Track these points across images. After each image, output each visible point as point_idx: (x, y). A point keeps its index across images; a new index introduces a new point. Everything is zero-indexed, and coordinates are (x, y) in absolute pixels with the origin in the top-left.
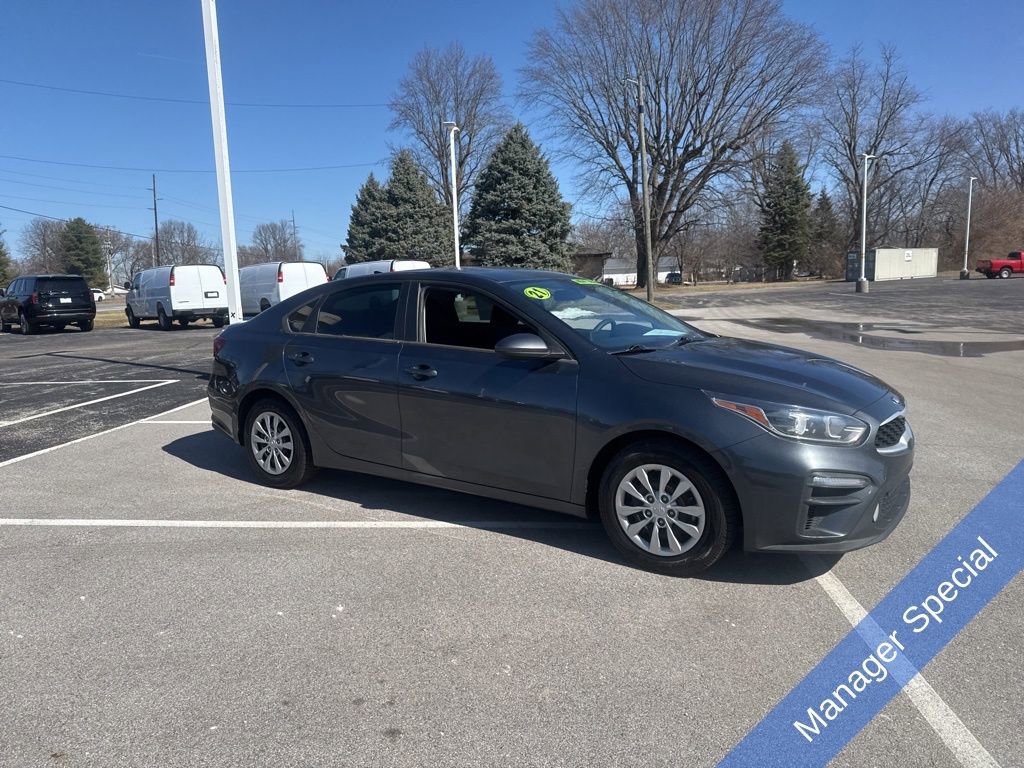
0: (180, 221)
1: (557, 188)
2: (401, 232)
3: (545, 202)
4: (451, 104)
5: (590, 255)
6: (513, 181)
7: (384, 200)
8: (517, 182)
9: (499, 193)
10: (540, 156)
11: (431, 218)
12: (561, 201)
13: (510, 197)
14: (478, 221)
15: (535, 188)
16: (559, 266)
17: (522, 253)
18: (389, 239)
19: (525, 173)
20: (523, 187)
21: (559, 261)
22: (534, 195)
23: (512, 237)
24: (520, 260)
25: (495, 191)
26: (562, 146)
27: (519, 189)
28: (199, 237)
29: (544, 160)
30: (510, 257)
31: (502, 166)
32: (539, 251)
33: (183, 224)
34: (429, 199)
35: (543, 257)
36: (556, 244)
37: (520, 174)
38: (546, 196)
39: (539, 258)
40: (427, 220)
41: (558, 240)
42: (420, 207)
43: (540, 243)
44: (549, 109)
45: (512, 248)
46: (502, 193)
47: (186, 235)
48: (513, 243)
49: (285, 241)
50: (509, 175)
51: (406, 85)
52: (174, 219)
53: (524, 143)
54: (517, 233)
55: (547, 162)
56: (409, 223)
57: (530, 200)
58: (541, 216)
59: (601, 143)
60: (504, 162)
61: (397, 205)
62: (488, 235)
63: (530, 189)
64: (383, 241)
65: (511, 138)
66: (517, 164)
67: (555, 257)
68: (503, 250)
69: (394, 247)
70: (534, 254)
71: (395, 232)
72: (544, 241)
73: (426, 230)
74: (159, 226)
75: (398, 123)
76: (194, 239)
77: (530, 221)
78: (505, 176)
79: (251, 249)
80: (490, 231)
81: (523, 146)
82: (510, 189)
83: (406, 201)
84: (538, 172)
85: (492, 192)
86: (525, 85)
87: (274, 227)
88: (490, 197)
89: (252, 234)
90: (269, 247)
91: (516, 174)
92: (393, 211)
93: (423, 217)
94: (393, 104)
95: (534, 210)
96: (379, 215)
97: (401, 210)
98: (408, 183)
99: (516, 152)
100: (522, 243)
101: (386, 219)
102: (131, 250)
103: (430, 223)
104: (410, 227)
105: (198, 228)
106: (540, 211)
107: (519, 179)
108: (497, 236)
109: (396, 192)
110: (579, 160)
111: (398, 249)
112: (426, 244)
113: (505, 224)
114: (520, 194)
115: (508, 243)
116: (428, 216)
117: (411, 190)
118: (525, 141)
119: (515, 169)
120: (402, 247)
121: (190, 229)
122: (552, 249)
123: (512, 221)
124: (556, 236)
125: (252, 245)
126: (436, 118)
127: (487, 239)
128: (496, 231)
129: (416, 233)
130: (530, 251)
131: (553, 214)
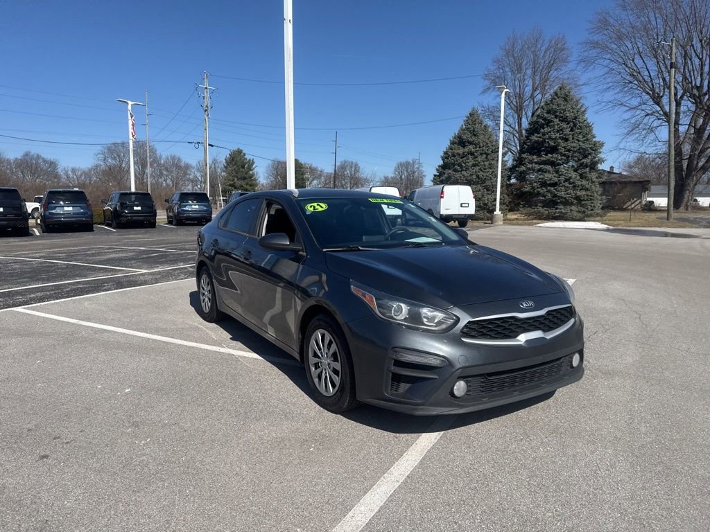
0: (350, 160)
1: (591, 131)
2: (464, 165)
3: (579, 141)
4: (529, 72)
5: (630, 182)
6: (554, 125)
7: (455, 143)
8: (556, 127)
9: (541, 135)
10: (578, 107)
11: (487, 155)
12: (594, 139)
13: (550, 138)
14: (523, 156)
15: (572, 130)
16: (587, 190)
17: (556, 180)
18: (456, 171)
19: (564, 120)
20: (561, 130)
21: (587, 186)
22: (571, 136)
23: (548, 167)
24: (554, 185)
25: (539, 133)
26: (612, 98)
27: (558, 131)
28: (361, 170)
29: (582, 109)
30: (545, 182)
31: (546, 115)
32: (570, 178)
33: (352, 163)
34: (487, 141)
35: (573, 183)
36: (585, 173)
37: (560, 120)
38: (580, 136)
39: (570, 184)
40: (485, 156)
41: (588, 169)
42: (480, 147)
43: (572, 172)
44: (606, 70)
45: (548, 176)
46: (544, 135)
47: (353, 169)
48: (549, 172)
49: (414, 173)
50: (552, 121)
51: (496, 61)
52: (347, 159)
53: (566, 99)
54: (553, 164)
55: (585, 111)
56: (470, 159)
57: (567, 140)
58: (574, 152)
59: (648, 93)
60: (548, 112)
61: (464, 146)
62: (530, 166)
63: (567, 131)
64: (450, 171)
65: (556, 94)
66: (558, 114)
67: (584, 182)
68: (541, 177)
69: (458, 175)
70: (566, 180)
71: (460, 165)
72: (576, 171)
73: (482, 163)
74: (338, 164)
75: (489, 88)
76: (358, 171)
77: (564, 155)
78: (548, 122)
79: (392, 178)
80: (531, 162)
81: (566, 100)
82: (550, 132)
83: (471, 143)
84: (576, 118)
85: (536, 134)
86: (586, 54)
87: (407, 164)
88: (534, 138)
89: (394, 168)
90: (403, 176)
91: (556, 121)
92: (461, 151)
93: (481, 154)
94: (486, 75)
95: (568, 148)
96: (450, 154)
97: (466, 150)
98: (474, 131)
99: (558, 105)
100: (557, 172)
101: (455, 156)
102: (323, 179)
103: (486, 158)
104: (471, 161)
105: (361, 165)
106: (574, 147)
107: (558, 124)
108: (537, 167)
109: (465, 137)
110: (627, 108)
111: (460, 177)
112: (481, 173)
113: (544, 158)
114: (558, 135)
115: (545, 172)
116: (485, 153)
117: (475, 135)
118: (567, 96)
119: (556, 117)
120: (464, 175)
121: (356, 165)
122: (582, 176)
123: (549, 155)
124: (586, 166)
125: (392, 176)
126: (517, 83)
127: (529, 169)
128: (536, 163)
129: (474, 165)
130: (562, 178)
131: (585, 150)
